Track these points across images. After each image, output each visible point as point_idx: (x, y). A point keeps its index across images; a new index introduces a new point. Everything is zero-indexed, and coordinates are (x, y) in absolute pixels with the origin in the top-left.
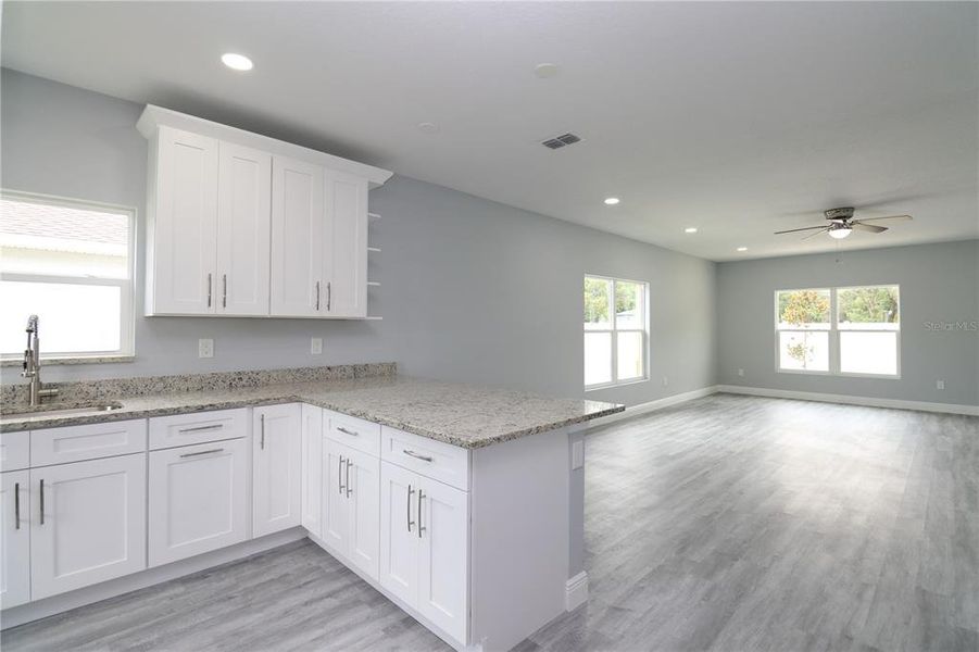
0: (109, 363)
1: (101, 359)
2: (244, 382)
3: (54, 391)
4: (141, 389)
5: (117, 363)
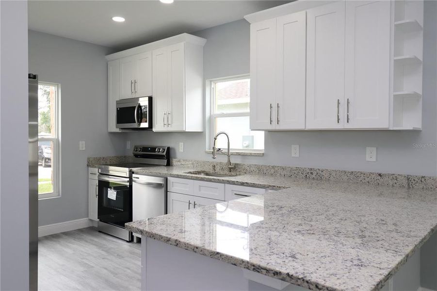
0: (253, 156)
1: (251, 153)
2: (314, 176)
3: (233, 166)
4: (265, 171)
5: (256, 156)
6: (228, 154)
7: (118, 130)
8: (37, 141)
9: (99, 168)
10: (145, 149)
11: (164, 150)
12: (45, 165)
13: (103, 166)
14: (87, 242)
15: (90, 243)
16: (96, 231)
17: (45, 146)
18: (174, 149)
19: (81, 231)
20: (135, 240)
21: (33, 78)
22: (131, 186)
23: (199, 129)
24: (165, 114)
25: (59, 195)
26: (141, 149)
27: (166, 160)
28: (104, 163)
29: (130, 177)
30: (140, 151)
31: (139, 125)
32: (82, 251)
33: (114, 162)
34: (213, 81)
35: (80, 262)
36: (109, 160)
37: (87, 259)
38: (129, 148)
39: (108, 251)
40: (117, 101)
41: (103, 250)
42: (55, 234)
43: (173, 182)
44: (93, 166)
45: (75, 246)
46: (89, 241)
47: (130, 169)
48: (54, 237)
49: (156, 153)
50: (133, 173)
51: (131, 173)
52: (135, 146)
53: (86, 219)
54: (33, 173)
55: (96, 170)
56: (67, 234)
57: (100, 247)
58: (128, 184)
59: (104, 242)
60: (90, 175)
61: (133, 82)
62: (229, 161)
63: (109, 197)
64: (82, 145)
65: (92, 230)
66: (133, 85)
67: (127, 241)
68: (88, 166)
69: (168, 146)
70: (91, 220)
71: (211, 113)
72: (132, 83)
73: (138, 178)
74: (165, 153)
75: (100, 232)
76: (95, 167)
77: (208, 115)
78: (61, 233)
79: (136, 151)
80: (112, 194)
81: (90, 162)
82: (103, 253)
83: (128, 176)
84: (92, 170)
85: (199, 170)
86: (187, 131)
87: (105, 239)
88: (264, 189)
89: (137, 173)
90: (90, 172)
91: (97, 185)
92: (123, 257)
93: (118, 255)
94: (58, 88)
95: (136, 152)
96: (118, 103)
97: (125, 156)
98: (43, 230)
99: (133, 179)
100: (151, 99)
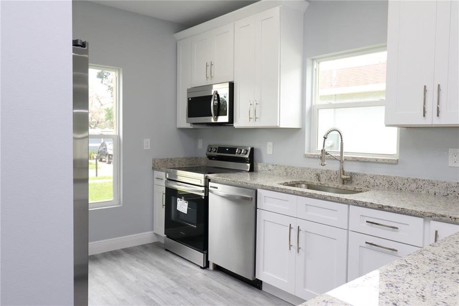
3: (348, 177)
4: (400, 186)
5: (386, 163)
6: (342, 160)
7: (188, 126)
8: (87, 137)
9: (166, 172)
10: (221, 149)
11: (247, 151)
12: (109, 161)
13: (172, 170)
14: (152, 264)
15: (155, 266)
16: (162, 248)
17: (109, 142)
18: (259, 151)
19: (145, 247)
20: (211, 267)
21: (82, 46)
22: (207, 197)
23: (295, 124)
24: (251, 104)
25: (120, 204)
26: (216, 149)
27: (249, 165)
28: (172, 166)
29: (206, 186)
30: (215, 152)
31: (216, 119)
32: (147, 279)
33: (184, 164)
34: (315, 59)
35: (144, 297)
36: (177, 162)
37: (152, 293)
38: (201, 148)
39: (178, 280)
40: (188, 90)
41: (172, 279)
42: (115, 251)
43: (265, 197)
44: (159, 170)
45: (138, 270)
46: (154, 263)
47: (206, 175)
48: (114, 255)
49: (236, 155)
50: (209, 180)
51: (208, 180)
52: (209, 145)
53: (151, 232)
54: (81, 179)
55: (162, 175)
56: (129, 251)
57: (169, 273)
58: (203, 194)
59: (172, 266)
60: (155, 179)
61: (209, 64)
62: (342, 169)
63: (179, 208)
64: (147, 144)
65: (156, 247)
66: (209, 68)
67: (201, 267)
68: (154, 169)
69: (252, 146)
70: (157, 235)
71: (312, 104)
72: (207, 66)
73: (217, 188)
74: (247, 156)
75: (167, 250)
76: (162, 171)
77: (308, 106)
78: (122, 249)
79: (210, 151)
80: (182, 206)
81: (156, 164)
82: (173, 284)
83: (203, 185)
84: (158, 174)
85: (298, 180)
86: (281, 127)
87: (173, 261)
88: (422, 219)
89: (214, 182)
90: (156, 176)
91: (164, 192)
92: (198, 293)
93: (191, 289)
94: (119, 74)
95: (210, 153)
96: (189, 91)
97: (196, 158)
98: (95, 247)
99: (210, 188)
100: (232, 85)
